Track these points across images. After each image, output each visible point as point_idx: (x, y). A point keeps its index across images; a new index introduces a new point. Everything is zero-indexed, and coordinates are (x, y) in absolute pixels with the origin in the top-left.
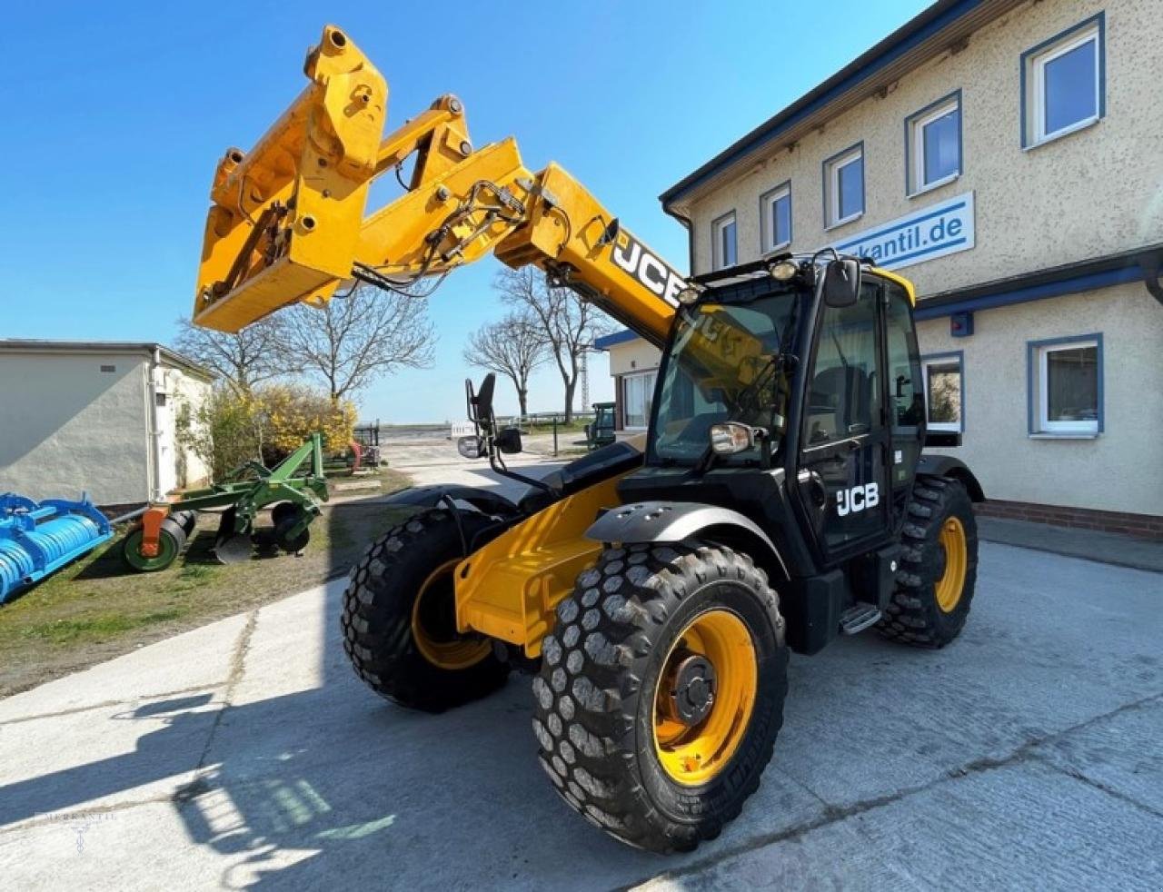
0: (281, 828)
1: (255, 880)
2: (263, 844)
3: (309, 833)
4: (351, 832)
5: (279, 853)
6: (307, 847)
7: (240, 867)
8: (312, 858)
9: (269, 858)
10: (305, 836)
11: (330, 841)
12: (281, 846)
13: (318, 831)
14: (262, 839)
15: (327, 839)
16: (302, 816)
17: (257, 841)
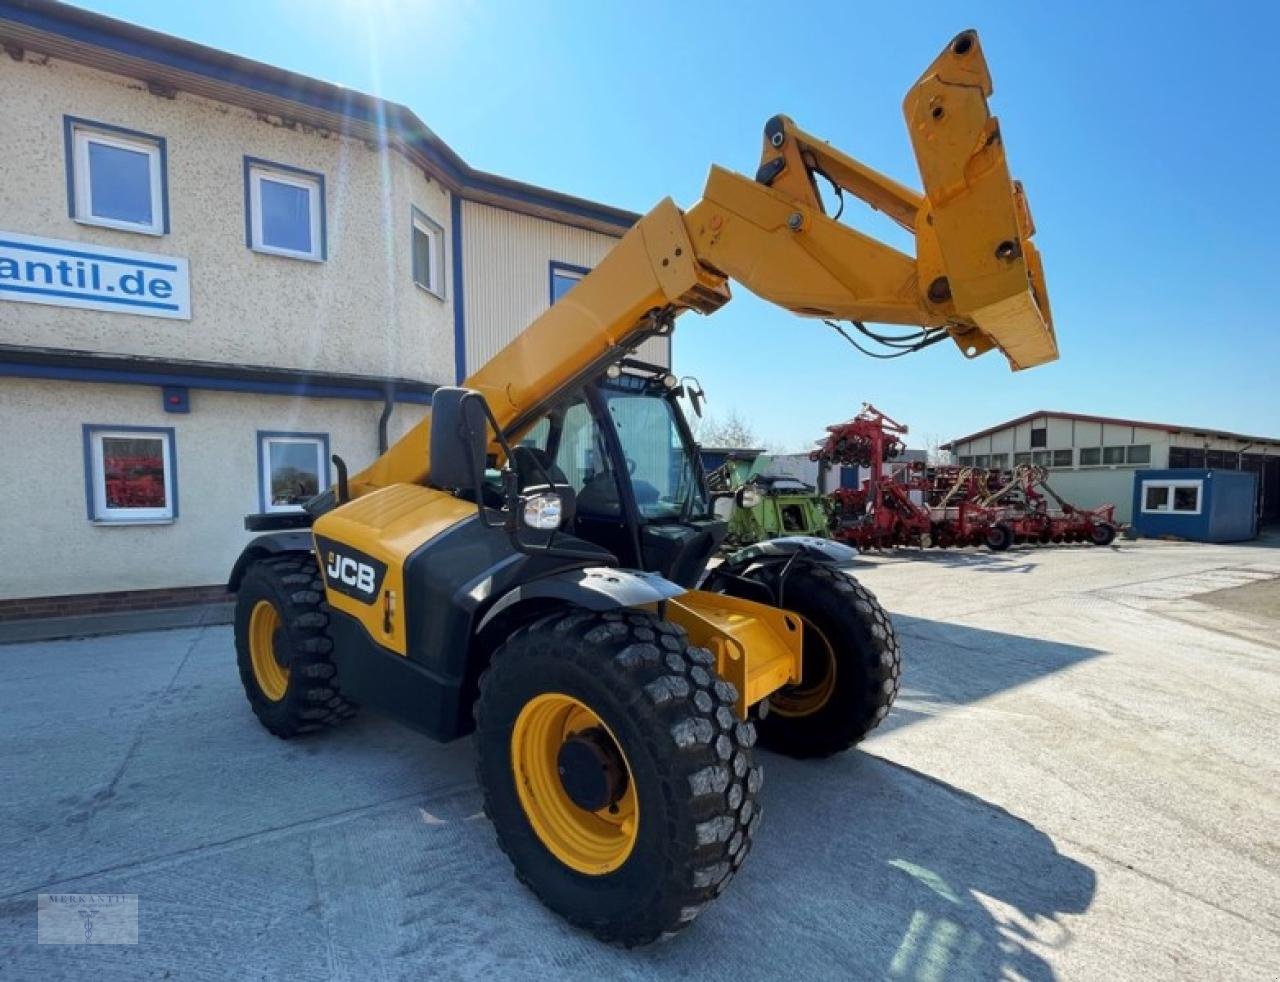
0: (977, 939)
1: (1040, 917)
2: (1005, 939)
3: (960, 911)
4: (932, 881)
5: (1002, 920)
6: (976, 902)
7: (1043, 939)
8: (983, 891)
9: (1013, 923)
10: (965, 912)
11: (954, 890)
12: (994, 922)
13: (953, 905)
14: (1001, 945)
15: (955, 892)
16: (947, 930)
17: (1008, 948)
